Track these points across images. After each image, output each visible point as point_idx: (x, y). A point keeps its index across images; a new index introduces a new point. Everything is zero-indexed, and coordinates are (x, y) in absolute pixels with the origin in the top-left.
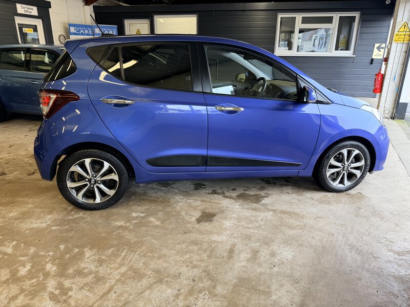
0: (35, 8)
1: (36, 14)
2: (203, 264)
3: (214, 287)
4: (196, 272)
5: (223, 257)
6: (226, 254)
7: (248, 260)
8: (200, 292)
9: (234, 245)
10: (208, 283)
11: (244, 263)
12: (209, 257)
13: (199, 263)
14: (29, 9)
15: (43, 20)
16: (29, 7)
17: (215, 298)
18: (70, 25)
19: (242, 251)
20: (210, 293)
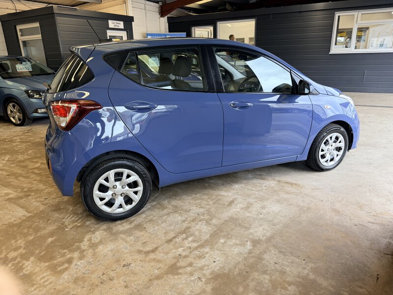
0: (122, 23)
1: (123, 27)
2: (208, 207)
3: (211, 220)
4: (202, 210)
5: (225, 204)
6: (227, 203)
7: (242, 208)
8: (200, 221)
9: (235, 199)
10: (208, 217)
11: (238, 210)
12: (214, 203)
13: (205, 206)
14: (117, 23)
15: (127, 32)
16: (117, 22)
17: (208, 225)
18: (148, 35)
19: (241, 203)
20: (207, 222)
